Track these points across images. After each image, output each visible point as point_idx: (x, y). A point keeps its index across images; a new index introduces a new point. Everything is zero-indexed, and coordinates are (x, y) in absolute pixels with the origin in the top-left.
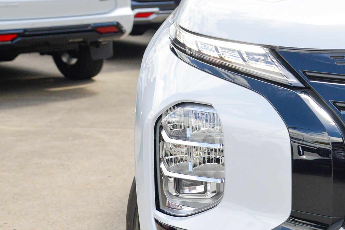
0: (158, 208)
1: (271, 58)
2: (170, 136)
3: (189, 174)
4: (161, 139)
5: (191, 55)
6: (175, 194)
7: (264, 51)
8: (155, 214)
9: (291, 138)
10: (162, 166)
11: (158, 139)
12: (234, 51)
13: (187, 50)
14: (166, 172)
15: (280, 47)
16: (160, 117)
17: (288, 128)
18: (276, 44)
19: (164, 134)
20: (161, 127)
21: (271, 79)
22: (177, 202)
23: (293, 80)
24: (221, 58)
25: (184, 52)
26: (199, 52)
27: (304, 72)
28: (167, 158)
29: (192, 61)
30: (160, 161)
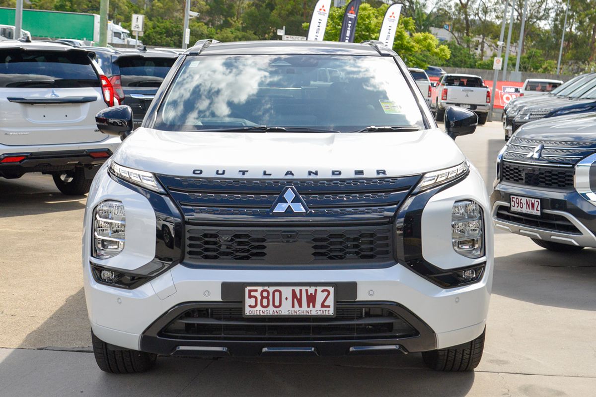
0: (92, 255)
1: (153, 179)
2: (100, 217)
3: (110, 237)
4: (96, 219)
5: (117, 177)
6: (102, 248)
7: (151, 175)
8: (90, 259)
9: (156, 217)
10: (96, 233)
11: (94, 219)
12: (136, 174)
13: (116, 174)
14: (98, 237)
15: (158, 174)
16: (97, 206)
17: (155, 210)
18: (157, 172)
19: (98, 216)
20: (97, 213)
21: (151, 189)
22: (102, 252)
23: (162, 190)
24: (130, 178)
25: (114, 175)
26: (121, 174)
27: (168, 187)
28: (99, 229)
29: (119, 181)
30: (95, 231)
